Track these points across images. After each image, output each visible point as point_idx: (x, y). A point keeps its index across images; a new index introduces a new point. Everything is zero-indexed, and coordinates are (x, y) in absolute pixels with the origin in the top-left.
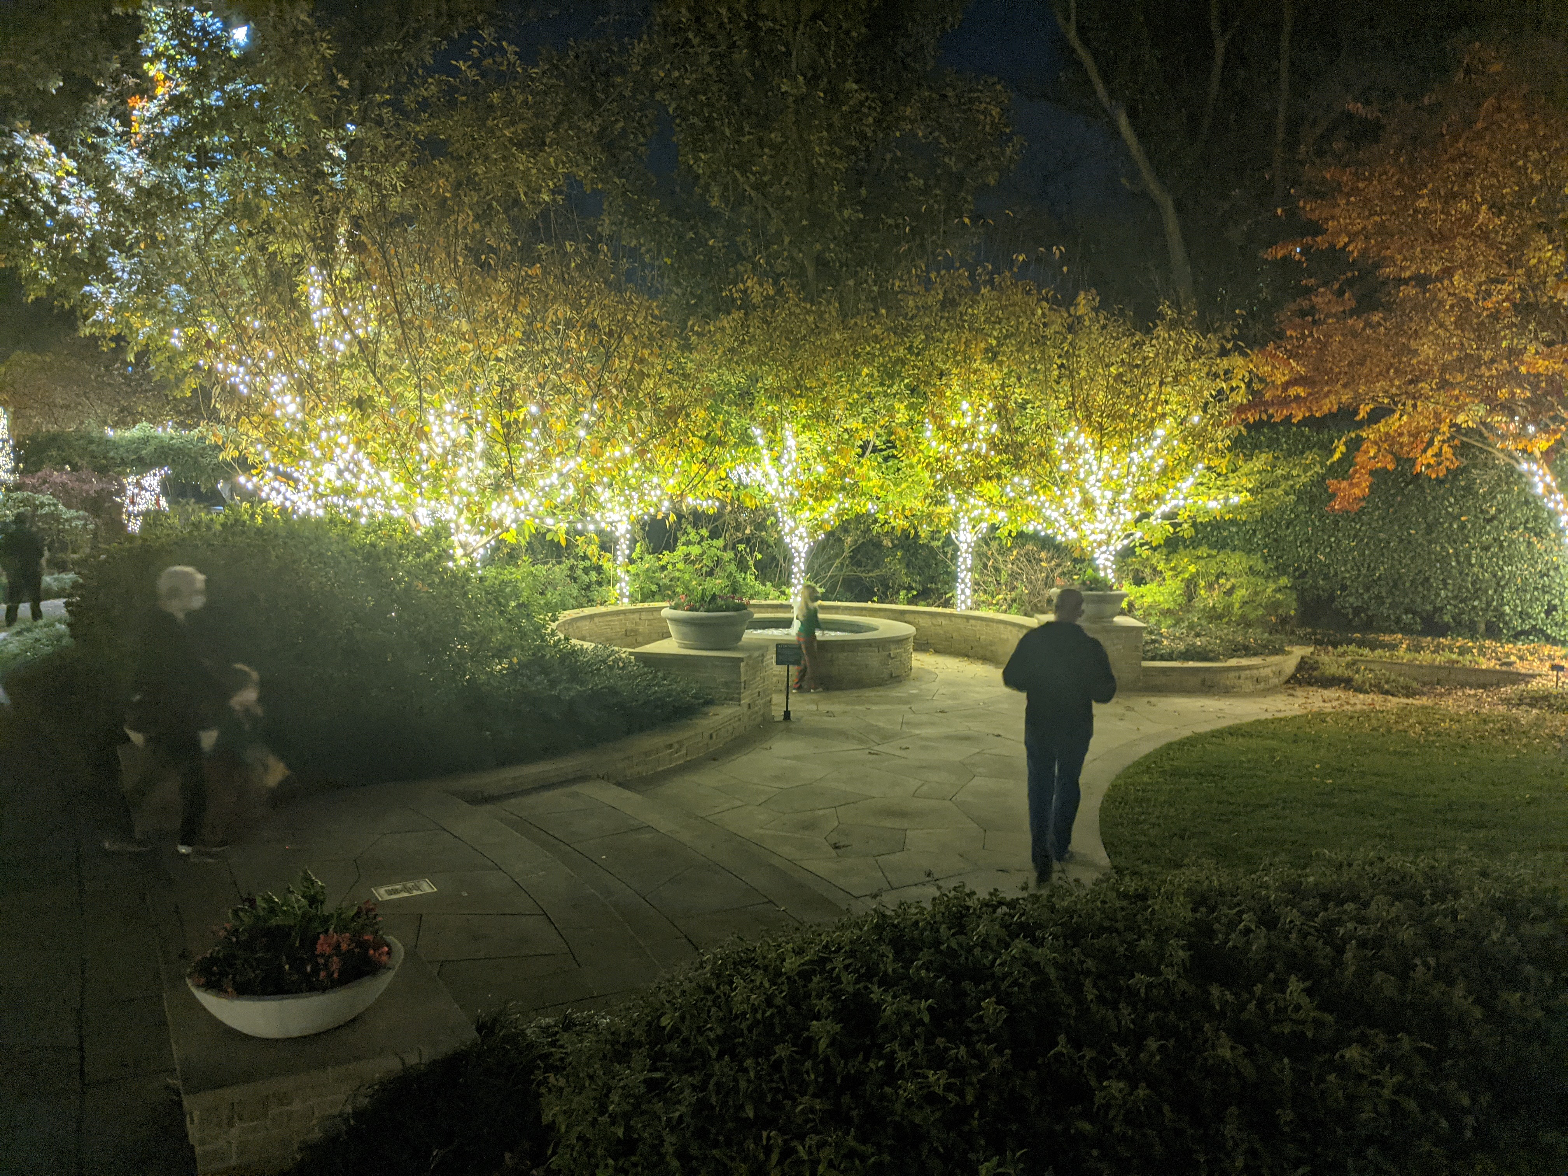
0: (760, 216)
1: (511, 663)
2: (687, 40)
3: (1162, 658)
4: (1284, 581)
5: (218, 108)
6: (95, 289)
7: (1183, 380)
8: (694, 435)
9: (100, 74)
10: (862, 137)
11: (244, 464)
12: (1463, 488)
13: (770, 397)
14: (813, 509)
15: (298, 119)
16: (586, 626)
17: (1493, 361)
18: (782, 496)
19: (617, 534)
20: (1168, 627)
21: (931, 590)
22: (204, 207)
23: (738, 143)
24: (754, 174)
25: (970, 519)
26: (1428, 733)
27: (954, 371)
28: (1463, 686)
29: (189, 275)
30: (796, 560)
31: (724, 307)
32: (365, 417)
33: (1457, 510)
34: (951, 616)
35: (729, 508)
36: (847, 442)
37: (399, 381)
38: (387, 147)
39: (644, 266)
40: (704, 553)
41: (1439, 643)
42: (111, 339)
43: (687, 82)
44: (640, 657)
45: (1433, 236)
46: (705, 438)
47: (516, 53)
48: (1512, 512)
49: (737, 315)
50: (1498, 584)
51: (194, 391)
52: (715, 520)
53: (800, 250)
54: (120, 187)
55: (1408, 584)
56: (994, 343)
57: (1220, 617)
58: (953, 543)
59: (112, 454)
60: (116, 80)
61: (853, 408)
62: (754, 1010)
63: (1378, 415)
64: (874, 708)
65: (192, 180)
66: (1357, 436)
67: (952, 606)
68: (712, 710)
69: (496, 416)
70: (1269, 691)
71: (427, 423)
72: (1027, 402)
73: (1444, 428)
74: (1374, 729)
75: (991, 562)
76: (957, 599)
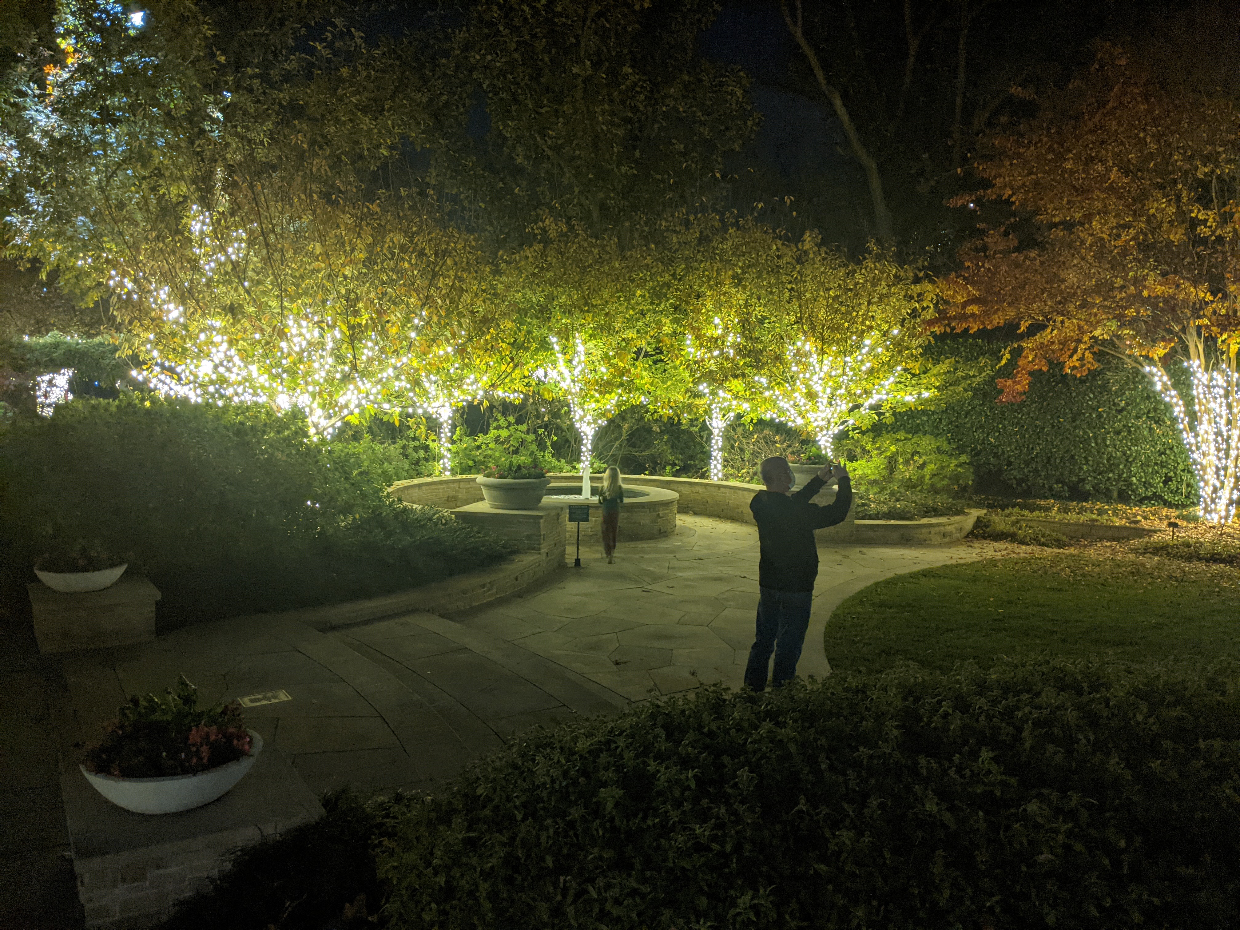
0: (555, 171)
1: (355, 518)
2: (498, 31)
3: (871, 518)
4: (964, 458)
5: (118, 75)
6: (15, 219)
7: (886, 300)
8: (503, 342)
9: (20, 46)
10: (635, 109)
11: (136, 361)
12: (1100, 387)
13: (564, 312)
14: (598, 401)
15: (183, 85)
16: (416, 493)
17: (1123, 287)
18: (573, 391)
19: (441, 420)
20: (875, 494)
21: (690, 466)
22: (106, 155)
23: (538, 113)
24: (550, 138)
25: (721, 409)
26: (1075, 574)
27: (709, 293)
28: (1101, 539)
29: (93, 209)
30: (585, 441)
31: (526, 240)
32: (236, 321)
33: (1095, 403)
34: (708, 484)
35: (531, 400)
36: (624, 349)
37: (264, 293)
38: (256, 110)
39: (464, 208)
40: (510, 436)
41: (1082, 507)
42: (29, 261)
43: (498, 64)
44: (459, 515)
45: (1077, 190)
46: (512, 344)
47: (362, 37)
48: (1138, 404)
49: (538, 247)
50: (1127, 460)
51: (96, 303)
52: (520, 411)
53: (587, 199)
54: (37, 138)
55: (1058, 461)
56: (739, 271)
57: (914, 486)
58: (708, 429)
59: (28, 356)
60: (33, 52)
61: (630, 322)
62: (553, 782)
63: (1036, 329)
64: (646, 556)
65: (96, 133)
66: (1019, 346)
67: (707, 477)
68: (517, 558)
69: (343, 322)
70: (953, 543)
71: (286, 326)
72: (764, 318)
73: (1086, 339)
74: (1035, 572)
75: (737, 444)
76: (711, 473)
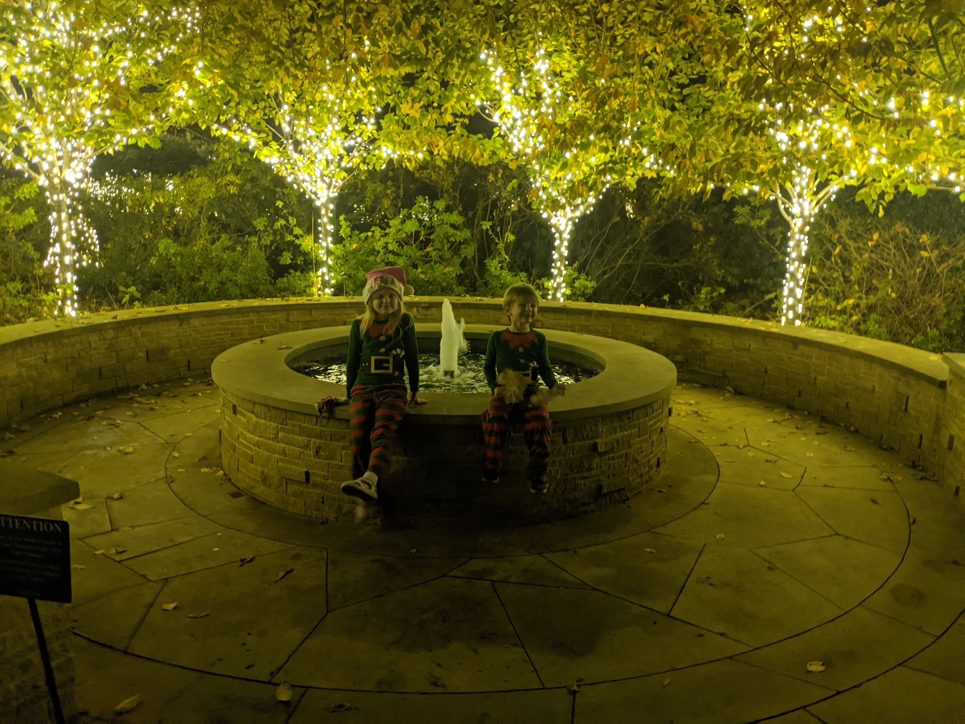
19: (317, 202)
30: (557, 243)
34: (767, 335)
67: (771, 317)
75: (838, 250)
76: (781, 303)
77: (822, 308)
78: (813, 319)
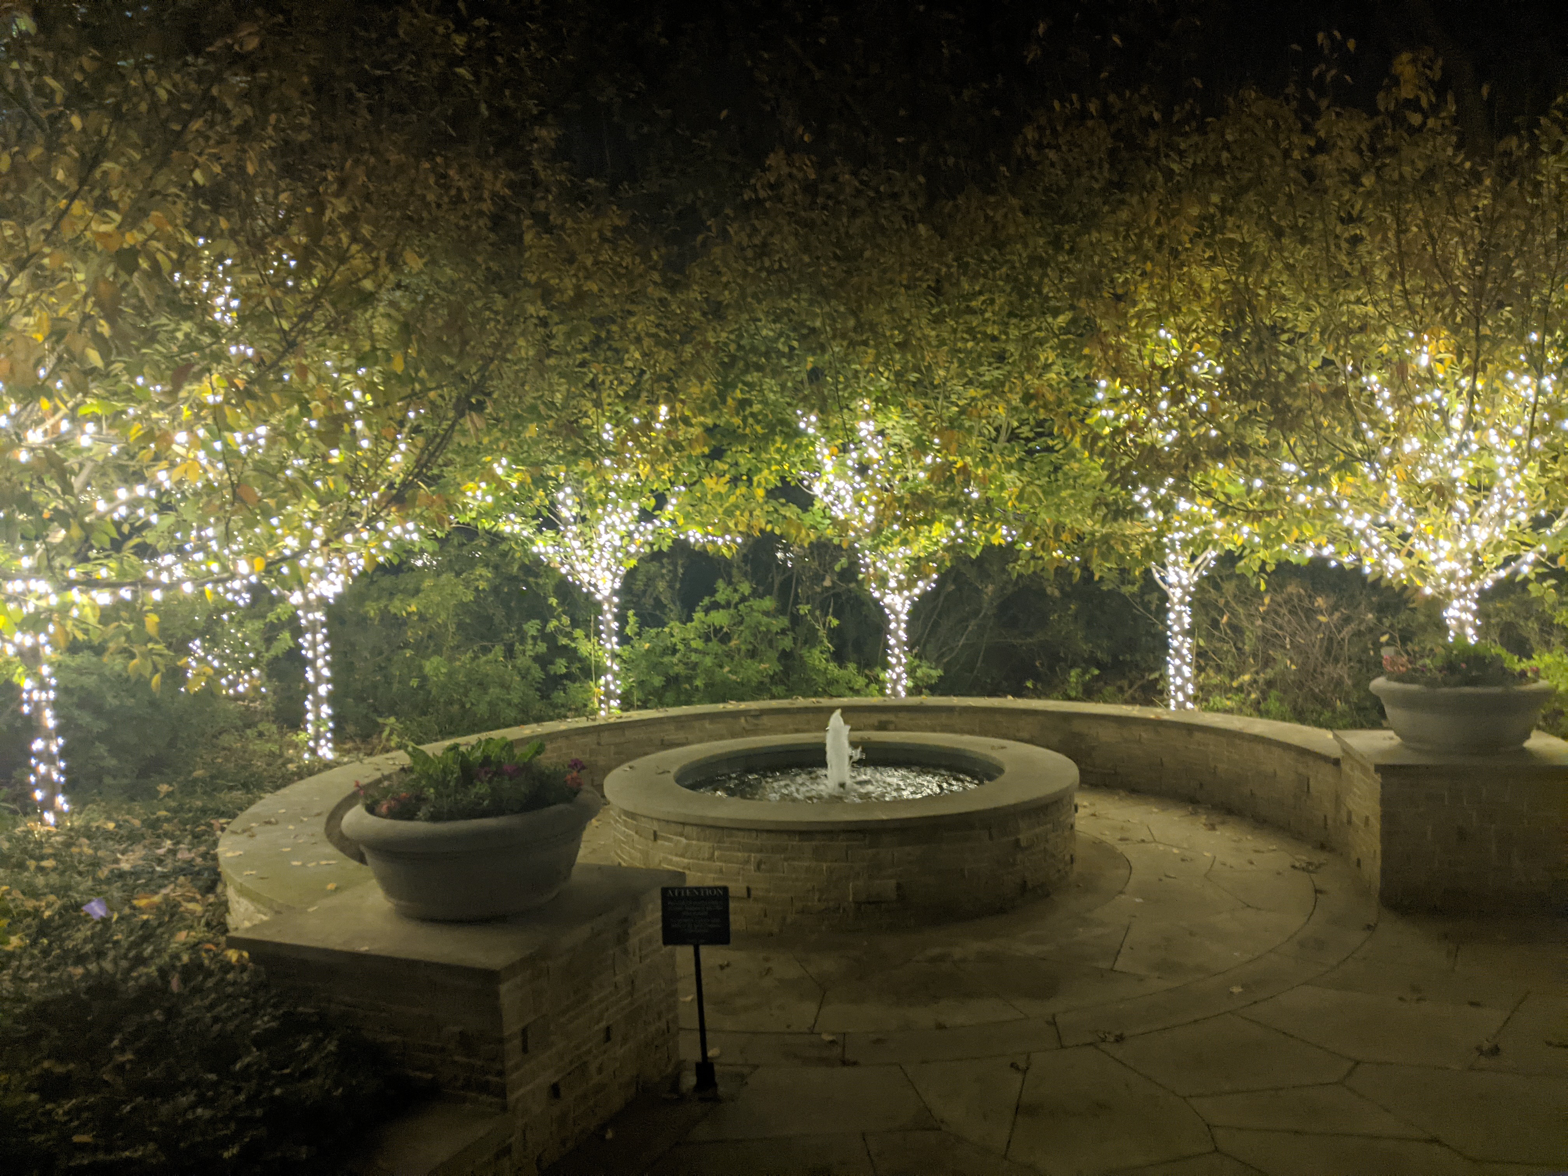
19: (599, 597)
25: (1186, 543)
30: (893, 626)
34: (1159, 724)
58: (1158, 588)
67: (1159, 701)
75: (1225, 618)
76: (1169, 684)
77: (1216, 686)
78: (1207, 700)
